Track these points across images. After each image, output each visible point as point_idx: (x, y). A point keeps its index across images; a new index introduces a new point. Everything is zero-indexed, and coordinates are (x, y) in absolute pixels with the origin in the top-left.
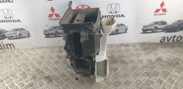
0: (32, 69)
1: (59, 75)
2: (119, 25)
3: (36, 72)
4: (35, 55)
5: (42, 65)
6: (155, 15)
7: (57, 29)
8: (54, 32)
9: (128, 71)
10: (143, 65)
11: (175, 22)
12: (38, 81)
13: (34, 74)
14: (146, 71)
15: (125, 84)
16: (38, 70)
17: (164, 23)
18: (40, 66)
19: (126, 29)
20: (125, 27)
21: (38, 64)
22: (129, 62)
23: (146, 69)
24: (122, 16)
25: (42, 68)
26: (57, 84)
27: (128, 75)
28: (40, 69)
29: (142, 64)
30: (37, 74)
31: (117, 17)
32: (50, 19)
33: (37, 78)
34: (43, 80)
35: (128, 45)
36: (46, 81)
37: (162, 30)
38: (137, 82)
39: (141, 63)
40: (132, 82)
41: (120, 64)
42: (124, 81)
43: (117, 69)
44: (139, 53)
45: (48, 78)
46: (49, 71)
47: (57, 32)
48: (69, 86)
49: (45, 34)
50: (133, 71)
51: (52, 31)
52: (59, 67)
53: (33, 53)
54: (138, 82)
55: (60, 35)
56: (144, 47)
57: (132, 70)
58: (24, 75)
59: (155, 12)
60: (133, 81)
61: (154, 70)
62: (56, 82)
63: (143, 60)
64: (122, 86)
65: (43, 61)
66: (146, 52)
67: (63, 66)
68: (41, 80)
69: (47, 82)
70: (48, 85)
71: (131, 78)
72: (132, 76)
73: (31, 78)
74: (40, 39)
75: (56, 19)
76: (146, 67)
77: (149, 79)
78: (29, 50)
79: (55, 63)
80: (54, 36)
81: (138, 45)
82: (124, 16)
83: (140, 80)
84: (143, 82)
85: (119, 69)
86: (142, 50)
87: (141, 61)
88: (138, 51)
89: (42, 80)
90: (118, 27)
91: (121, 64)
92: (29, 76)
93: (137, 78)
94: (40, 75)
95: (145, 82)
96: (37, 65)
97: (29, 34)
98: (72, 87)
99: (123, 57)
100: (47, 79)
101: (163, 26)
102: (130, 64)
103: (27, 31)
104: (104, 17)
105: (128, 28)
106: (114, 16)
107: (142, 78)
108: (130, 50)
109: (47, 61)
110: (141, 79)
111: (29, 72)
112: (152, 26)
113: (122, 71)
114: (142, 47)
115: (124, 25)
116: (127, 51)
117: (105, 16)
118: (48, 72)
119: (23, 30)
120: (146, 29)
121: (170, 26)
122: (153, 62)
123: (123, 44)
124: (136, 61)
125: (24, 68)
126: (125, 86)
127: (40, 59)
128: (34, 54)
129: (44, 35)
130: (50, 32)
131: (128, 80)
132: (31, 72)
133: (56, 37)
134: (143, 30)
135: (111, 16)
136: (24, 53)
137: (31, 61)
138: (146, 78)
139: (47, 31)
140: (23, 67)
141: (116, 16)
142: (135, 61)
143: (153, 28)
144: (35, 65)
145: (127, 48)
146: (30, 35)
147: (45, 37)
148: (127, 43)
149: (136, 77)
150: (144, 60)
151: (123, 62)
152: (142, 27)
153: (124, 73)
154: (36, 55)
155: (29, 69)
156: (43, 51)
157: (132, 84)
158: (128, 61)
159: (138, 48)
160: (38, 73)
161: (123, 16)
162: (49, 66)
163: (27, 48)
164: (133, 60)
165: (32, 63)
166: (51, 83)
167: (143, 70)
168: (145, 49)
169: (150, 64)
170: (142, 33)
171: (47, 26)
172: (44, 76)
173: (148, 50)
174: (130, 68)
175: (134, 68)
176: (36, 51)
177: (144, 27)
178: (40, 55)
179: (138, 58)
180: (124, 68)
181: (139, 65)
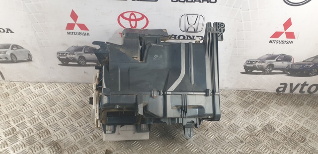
0: (28, 125)
1: (77, 141)
3: (35, 132)
4: (39, 95)
5: (49, 118)
6: (271, 42)
7: (83, 52)
8: (76, 56)
9: (206, 146)
10: (238, 136)
11: (308, 59)
12: (36, 149)
13: (32, 134)
14: (241, 151)
16: (40, 127)
17: (287, 58)
18: (45, 120)
21: (43, 114)
23: (242, 145)
25: (49, 124)
28: (45, 125)
29: (235, 135)
30: (38, 134)
33: (35, 144)
36: (52, 151)
37: (282, 71)
39: (234, 131)
44: (232, 110)
45: (56, 146)
46: (59, 131)
47: (81, 57)
49: (60, 59)
50: (217, 147)
51: (73, 54)
52: (80, 126)
53: (37, 91)
55: (88, 63)
56: (244, 99)
57: (214, 146)
58: (12, 135)
59: (272, 37)
61: (256, 150)
63: (239, 125)
65: (51, 109)
66: (246, 110)
67: (88, 124)
68: (42, 149)
73: (25, 143)
74: (51, 68)
75: (79, 34)
76: (242, 142)
79: (73, 115)
80: (77, 63)
81: (235, 93)
86: (240, 105)
87: (234, 129)
88: (232, 107)
89: (45, 148)
92: (20, 137)
94: (42, 138)
96: (40, 116)
97: (29, 55)
101: (285, 64)
102: (213, 131)
103: (26, 51)
106: (192, 37)
109: (59, 111)
111: (23, 130)
112: (263, 62)
113: (196, 145)
114: (241, 98)
117: (176, 36)
119: (18, 48)
120: (252, 66)
121: (298, 64)
122: (256, 131)
124: (224, 127)
125: (16, 121)
127: (47, 106)
128: (38, 94)
130: (68, 56)
132: (26, 129)
133: (79, 65)
134: (245, 67)
135: (186, 37)
136: (20, 90)
137: (30, 108)
139: (64, 54)
140: (13, 118)
143: (265, 65)
144: (36, 116)
146: (31, 57)
147: (60, 65)
152: (244, 62)
153: (198, 149)
154: (42, 96)
155: (24, 124)
156: (55, 89)
159: (232, 101)
160: (40, 133)
162: (61, 120)
163: (27, 80)
165: (32, 112)
167: (235, 148)
168: (245, 104)
169: (251, 136)
170: (242, 73)
171: (64, 44)
172: (48, 141)
173: (251, 106)
174: (212, 140)
175: (219, 141)
176: (43, 88)
177: (248, 62)
178: (49, 98)
179: (230, 121)
180: (200, 140)
181: (230, 136)
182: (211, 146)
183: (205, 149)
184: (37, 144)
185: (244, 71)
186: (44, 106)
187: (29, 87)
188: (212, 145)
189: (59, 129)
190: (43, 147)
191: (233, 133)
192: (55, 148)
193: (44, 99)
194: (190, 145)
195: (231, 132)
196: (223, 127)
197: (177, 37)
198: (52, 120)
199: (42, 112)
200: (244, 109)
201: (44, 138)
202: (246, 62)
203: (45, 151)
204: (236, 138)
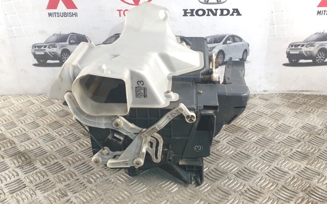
1: (55, 150)
2: (228, 39)
4: (3, 108)
5: (16, 129)
6: (319, 13)
7: (67, 43)
8: (58, 50)
9: (247, 147)
10: (292, 136)
14: (299, 150)
15: (239, 175)
18: (9, 131)
19: (246, 52)
20: (243, 45)
21: (6, 126)
22: (252, 129)
23: (299, 144)
24: (235, 14)
25: (14, 135)
26: (45, 169)
27: (248, 157)
28: (9, 136)
29: (287, 135)
31: (222, 14)
32: (50, 15)
34: (8, 161)
36: (16, 161)
38: (274, 171)
39: (285, 131)
40: (259, 171)
41: (225, 132)
42: (234, 168)
43: (218, 142)
44: (278, 112)
45: (23, 155)
46: (29, 141)
47: (64, 51)
48: (76, 175)
49: (36, 56)
50: (263, 148)
51: (55, 47)
52: (60, 135)
54: (277, 173)
56: (291, 101)
57: (259, 146)
60: (262, 169)
61: (321, 148)
62: (43, 165)
63: (291, 125)
64: (230, 180)
65: (19, 120)
66: (297, 111)
67: (71, 133)
68: (2, 160)
69: (17, 165)
70: (18, 170)
71: (255, 162)
72: (258, 158)
74: (22, 70)
75: (65, 15)
76: (299, 141)
77: (308, 166)
79: (50, 125)
80: (58, 61)
81: (278, 96)
82: (239, 14)
83: (283, 167)
84: (290, 172)
85: (224, 142)
86: (288, 106)
87: (285, 129)
88: (277, 109)
89: (6, 159)
90: (224, 43)
91: (228, 133)
93: (274, 164)
94: (3, 149)
95: (296, 172)
96: (2, 128)
98: (84, 178)
100: (20, 158)
102: (254, 133)
104: (189, 15)
105: (250, 47)
106: (214, 11)
107: (288, 163)
108: (255, 106)
109: (30, 121)
110: (286, 165)
112: (312, 45)
113: (231, 147)
114: (287, 100)
115: (241, 40)
117: (192, 10)
118: (26, 142)
120: (298, 52)
122: (316, 130)
124: (270, 128)
126: (239, 179)
127: (12, 117)
129: (33, 57)
130: (47, 50)
131: (246, 166)
134: (289, 56)
135: (207, 11)
138: (299, 163)
141: (219, 12)
142: (268, 126)
143: (314, 50)
147: (35, 65)
149: (272, 161)
150: (294, 126)
151: (235, 129)
152: (285, 47)
153: (235, 150)
154: (7, 108)
156: (25, 100)
157: (258, 176)
158: (249, 126)
159: (276, 103)
161: (237, 12)
162: (32, 131)
164: (262, 124)
166: (27, 168)
167: (291, 147)
168: (295, 105)
169: (311, 135)
170: (285, 65)
171: (42, 32)
172: (12, 152)
173: (303, 106)
174: (254, 141)
175: (266, 142)
176: (8, 100)
177: (292, 46)
178: (16, 109)
179: (276, 121)
180: (237, 141)
181: (280, 136)
182: (253, 147)
183: (246, 150)
185: (287, 61)
186: (9, 118)
188: (255, 145)
189: (29, 139)
190: (3, 158)
191: (283, 134)
193: (10, 110)
194: (222, 147)
195: (281, 132)
196: (267, 128)
197: (194, 12)
198: (19, 131)
199: (5, 123)
200: (294, 109)
201: (6, 148)
202: (289, 47)
203: (5, 162)
204: (289, 138)
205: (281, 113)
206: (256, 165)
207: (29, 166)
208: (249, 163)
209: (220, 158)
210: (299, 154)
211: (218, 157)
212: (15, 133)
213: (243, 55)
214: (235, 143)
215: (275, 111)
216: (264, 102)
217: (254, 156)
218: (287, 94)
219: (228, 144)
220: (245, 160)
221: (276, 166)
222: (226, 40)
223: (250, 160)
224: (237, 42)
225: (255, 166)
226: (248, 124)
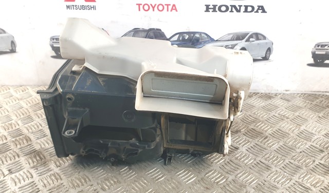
2: (251, 36)
3: (9, 138)
4: (21, 99)
5: (32, 123)
9: (266, 157)
10: (314, 144)
12: (8, 159)
14: (322, 162)
16: (18, 133)
18: (26, 126)
19: (269, 50)
20: (266, 43)
21: (22, 120)
22: (273, 135)
23: (322, 155)
24: (260, 11)
25: (30, 131)
26: (59, 172)
27: (268, 168)
28: (25, 131)
29: (309, 144)
30: (13, 141)
31: (246, 11)
32: (68, 7)
33: (8, 153)
34: (23, 160)
35: (270, 95)
36: (30, 161)
38: (295, 187)
39: (308, 139)
40: (279, 186)
41: (245, 137)
42: (253, 180)
43: (237, 148)
44: (300, 115)
45: (39, 155)
46: (45, 138)
48: (90, 180)
49: (53, 48)
50: (284, 158)
53: (18, 95)
54: (299, 189)
56: (314, 103)
57: (280, 156)
60: (282, 184)
62: (57, 166)
63: (313, 132)
65: (37, 114)
66: (321, 115)
68: (17, 159)
69: (32, 165)
70: (33, 171)
71: (275, 174)
72: (278, 170)
74: (40, 62)
76: (322, 151)
78: (10, 88)
81: (300, 97)
82: (264, 11)
83: (305, 182)
84: (312, 188)
85: (243, 149)
86: (311, 109)
87: (307, 136)
88: (299, 112)
89: (21, 158)
90: (246, 41)
91: (248, 138)
93: (296, 178)
94: (19, 146)
95: (318, 188)
96: (19, 122)
97: (13, 43)
98: (98, 184)
99: (256, 120)
100: (35, 157)
102: (275, 139)
103: (8, 37)
104: (211, 10)
105: (274, 46)
106: (238, 8)
107: (310, 178)
108: (277, 107)
110: (308, 179)
113: (251, 155)
114: (310, 102)
115: (265, 38)
116: (268, 109)
117: (215, 6)
118: (42, 140)
123: (256, 94)
124: (292, 135)
127: (30, 110)
128: (19, 97)
129: (51, 49)
131: (266, 179)
134: (315, 56)
135: (230, 8)
137: (7, 113)
138: (322, 178)
139: (59, 39)
141: (243, 9)
142: (289, 132)
144: (13, 121)
145: (269, 101)
146: (15, 47)
147: (53, 57)
148: (267, 92)
149: (293, 174)
150: (317, 134)
151: (254, 134)
152: (310, 48)
153: (255, 160)
154: (25, 100)
158: (270, 132)
159: (298, 104)
160: (16, 140)
161: (262, 9)
163: (7, 84)
164: (283, 130)
165: (8, 117)
166: (42, 169)
167: (314, 158)
168: (317, 108)
170: (310, 65)
172: (28, 150)
173: (327, 110)
174: (275, 149)
175: (287, 151)
176: (27, 91)
177: (318, 46)
178: (34, 102)
179: (298, 126)
180: (256, 149)
181: (302, 145)
182: (274, 157)
183: (266, 160)
184: (10, 153)
185: (312, 61)
186: (26, 111)
187: (8, 91)
188: (276, 155)
190: (19, 157)
191: (305, 141)
192: (36, 158)
193: (28, 103)
194: (241, 155)
195: (303, 140)
196: (289, 134)
197: (217, 7)
198: (36, 126)
199: (22, 116)
200: (317, 113)
201: (22, 146)
202: (315, 47)
203: (21, 161)
204: (312, 147)
205: (303, 117)
206: (277, 178)
207: (43, 168)
208: (269, 175)
209: (239, 167)
210: (322, 166)
211: (237, 167)
212: (31, 129)
213: (266, 53)
214: (255, 151)
215: (297, 114)
216: (286, 104)
217: (274, 167)
218: (310, 95)
219: (247, 152)
220: (265, 172)
221: (298, 180)
222: (249, 38)
223: (270, 172)
224: (260, 40)
225: (275, 179)
226: (268, 129)
